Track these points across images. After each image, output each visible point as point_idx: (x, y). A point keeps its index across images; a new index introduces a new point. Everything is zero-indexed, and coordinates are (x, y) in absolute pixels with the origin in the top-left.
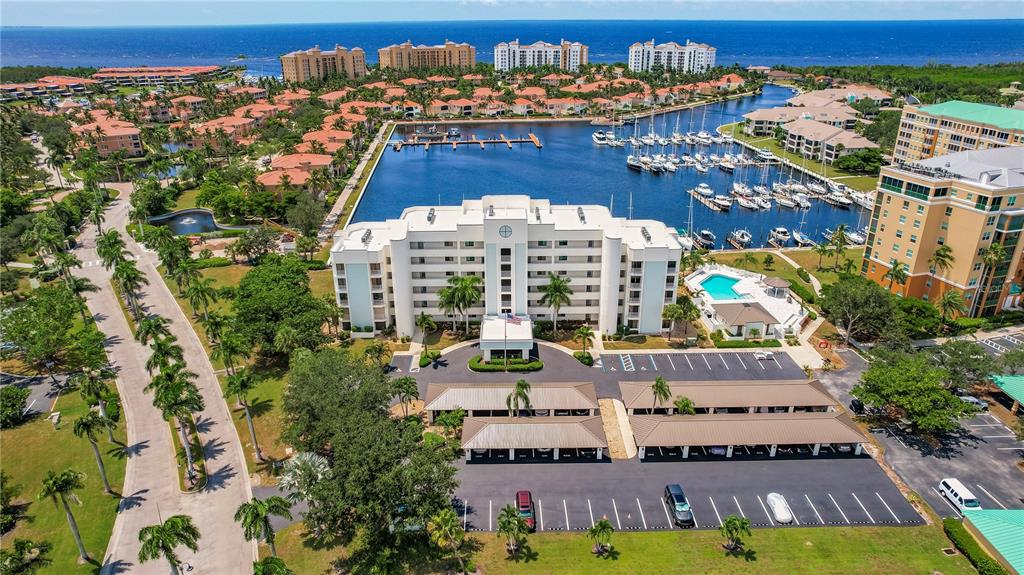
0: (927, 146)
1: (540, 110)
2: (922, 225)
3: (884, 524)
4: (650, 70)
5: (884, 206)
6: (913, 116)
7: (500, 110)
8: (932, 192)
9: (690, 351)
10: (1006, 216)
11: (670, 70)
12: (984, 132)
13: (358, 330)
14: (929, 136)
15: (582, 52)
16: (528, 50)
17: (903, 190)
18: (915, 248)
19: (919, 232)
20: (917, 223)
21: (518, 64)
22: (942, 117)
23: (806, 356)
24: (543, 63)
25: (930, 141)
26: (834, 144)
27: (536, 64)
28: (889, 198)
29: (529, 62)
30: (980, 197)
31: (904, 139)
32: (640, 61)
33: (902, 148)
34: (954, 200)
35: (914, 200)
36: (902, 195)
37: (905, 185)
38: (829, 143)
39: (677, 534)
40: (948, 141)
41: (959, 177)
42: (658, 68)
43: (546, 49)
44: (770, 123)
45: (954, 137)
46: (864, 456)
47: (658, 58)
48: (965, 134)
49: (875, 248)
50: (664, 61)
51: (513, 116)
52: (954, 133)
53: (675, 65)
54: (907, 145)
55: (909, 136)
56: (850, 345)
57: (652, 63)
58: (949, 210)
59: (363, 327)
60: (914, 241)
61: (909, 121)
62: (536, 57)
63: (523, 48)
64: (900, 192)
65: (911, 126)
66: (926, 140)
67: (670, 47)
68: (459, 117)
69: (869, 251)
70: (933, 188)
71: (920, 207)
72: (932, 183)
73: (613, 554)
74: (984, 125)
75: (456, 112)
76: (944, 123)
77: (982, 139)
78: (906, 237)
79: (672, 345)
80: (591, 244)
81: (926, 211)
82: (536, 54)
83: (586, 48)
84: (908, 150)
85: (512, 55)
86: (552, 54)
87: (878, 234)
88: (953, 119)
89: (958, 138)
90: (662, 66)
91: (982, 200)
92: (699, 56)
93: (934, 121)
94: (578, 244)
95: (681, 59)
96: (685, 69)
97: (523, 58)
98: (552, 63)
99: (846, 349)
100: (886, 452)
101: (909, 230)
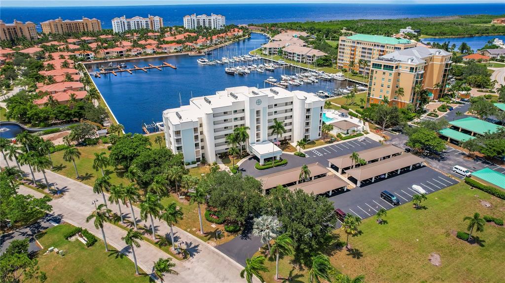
0: (352, 52)
1: (160, 51)
2: (392, 81)
3: (449, 186)
4: (196, 29)
5: (374, 75)
6: (344, 41)
7: (138, 52)
8: (394, 67)
9: (335, 143)
10: (419, 74)
11: (205, 28)
12: (375, 45)
13: (189, 164)
14: (353, 49)
15: (160, 21)
16: (131, 21)
17: (382, 68)
18: (390, 90)
19: (391, 84)
20: (389, 80)
21: (126, 29)
22: (357, 40)
23: (375, 137)
24: (140, 27)
25: (354, 51)
26: (311, 55)
27: (137, 28)
28: (376, 72)
29: (133, 28)
30: (411, 68)
31: (342, 51)
32: (190, 24)
33: (341, 54)
34: (401, 70)
35: (388, 72)
36: (382, 70)
37: (383, 66)
38: (308, 54)
39: (397, 208)
40: (361, 50)
41: (400, 61)
42: (199, 27)
43: (141, 20)
44: (275, 48)
45: (363, 48)
46: (424, 166)
47: (198, 22)
48: (368, 47)
49: (372, 92)
50: (202, 24)
51: (147, 54)
52: (363, 47)
53: (207, 25)
54: (343, 53)
55: (344, 49)
56: (385, 130)
57: (196, 25)
58: (399, 74)
59: (190, 162)
60: (389, 87)
61: (343, 43)
62: (136, 25)
63: (128, 20)
64: (381, 69)
65: (344, 45)
66: (351, 50)
67: (204, 17)
68: (118, 57)
69: (369, 94)
70: (395, 66)
71: (390, 74)
72: (394, 64)
73: (385, 222)
74: (374, 43)
75: (115, 54)
76: (358, 43)
77: (375, 48)
78: (385, 86)
79: (327, 142)
80: (286, 104)
81: (393, 74)
82: (136, 23)
83: (162, 19)
84: (344, 55)
85: (123, 24)
86: (145, 23)
87: (373, 87)
88: (361, 41)
89: (365, 49)
90: (201, 26)
91: (412, 69)
92: (218, 21)
93: (354, 42)
94: (281, 105)
95: (210, 23)
96: (213, 27)
97: (129, 25)
98: (145, 27)
99: (385, 132)
100: (428, 163)
101: (386, 84)
